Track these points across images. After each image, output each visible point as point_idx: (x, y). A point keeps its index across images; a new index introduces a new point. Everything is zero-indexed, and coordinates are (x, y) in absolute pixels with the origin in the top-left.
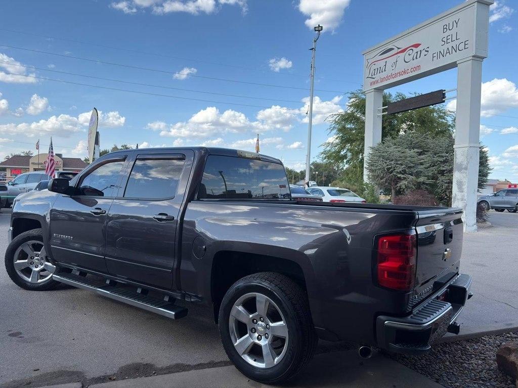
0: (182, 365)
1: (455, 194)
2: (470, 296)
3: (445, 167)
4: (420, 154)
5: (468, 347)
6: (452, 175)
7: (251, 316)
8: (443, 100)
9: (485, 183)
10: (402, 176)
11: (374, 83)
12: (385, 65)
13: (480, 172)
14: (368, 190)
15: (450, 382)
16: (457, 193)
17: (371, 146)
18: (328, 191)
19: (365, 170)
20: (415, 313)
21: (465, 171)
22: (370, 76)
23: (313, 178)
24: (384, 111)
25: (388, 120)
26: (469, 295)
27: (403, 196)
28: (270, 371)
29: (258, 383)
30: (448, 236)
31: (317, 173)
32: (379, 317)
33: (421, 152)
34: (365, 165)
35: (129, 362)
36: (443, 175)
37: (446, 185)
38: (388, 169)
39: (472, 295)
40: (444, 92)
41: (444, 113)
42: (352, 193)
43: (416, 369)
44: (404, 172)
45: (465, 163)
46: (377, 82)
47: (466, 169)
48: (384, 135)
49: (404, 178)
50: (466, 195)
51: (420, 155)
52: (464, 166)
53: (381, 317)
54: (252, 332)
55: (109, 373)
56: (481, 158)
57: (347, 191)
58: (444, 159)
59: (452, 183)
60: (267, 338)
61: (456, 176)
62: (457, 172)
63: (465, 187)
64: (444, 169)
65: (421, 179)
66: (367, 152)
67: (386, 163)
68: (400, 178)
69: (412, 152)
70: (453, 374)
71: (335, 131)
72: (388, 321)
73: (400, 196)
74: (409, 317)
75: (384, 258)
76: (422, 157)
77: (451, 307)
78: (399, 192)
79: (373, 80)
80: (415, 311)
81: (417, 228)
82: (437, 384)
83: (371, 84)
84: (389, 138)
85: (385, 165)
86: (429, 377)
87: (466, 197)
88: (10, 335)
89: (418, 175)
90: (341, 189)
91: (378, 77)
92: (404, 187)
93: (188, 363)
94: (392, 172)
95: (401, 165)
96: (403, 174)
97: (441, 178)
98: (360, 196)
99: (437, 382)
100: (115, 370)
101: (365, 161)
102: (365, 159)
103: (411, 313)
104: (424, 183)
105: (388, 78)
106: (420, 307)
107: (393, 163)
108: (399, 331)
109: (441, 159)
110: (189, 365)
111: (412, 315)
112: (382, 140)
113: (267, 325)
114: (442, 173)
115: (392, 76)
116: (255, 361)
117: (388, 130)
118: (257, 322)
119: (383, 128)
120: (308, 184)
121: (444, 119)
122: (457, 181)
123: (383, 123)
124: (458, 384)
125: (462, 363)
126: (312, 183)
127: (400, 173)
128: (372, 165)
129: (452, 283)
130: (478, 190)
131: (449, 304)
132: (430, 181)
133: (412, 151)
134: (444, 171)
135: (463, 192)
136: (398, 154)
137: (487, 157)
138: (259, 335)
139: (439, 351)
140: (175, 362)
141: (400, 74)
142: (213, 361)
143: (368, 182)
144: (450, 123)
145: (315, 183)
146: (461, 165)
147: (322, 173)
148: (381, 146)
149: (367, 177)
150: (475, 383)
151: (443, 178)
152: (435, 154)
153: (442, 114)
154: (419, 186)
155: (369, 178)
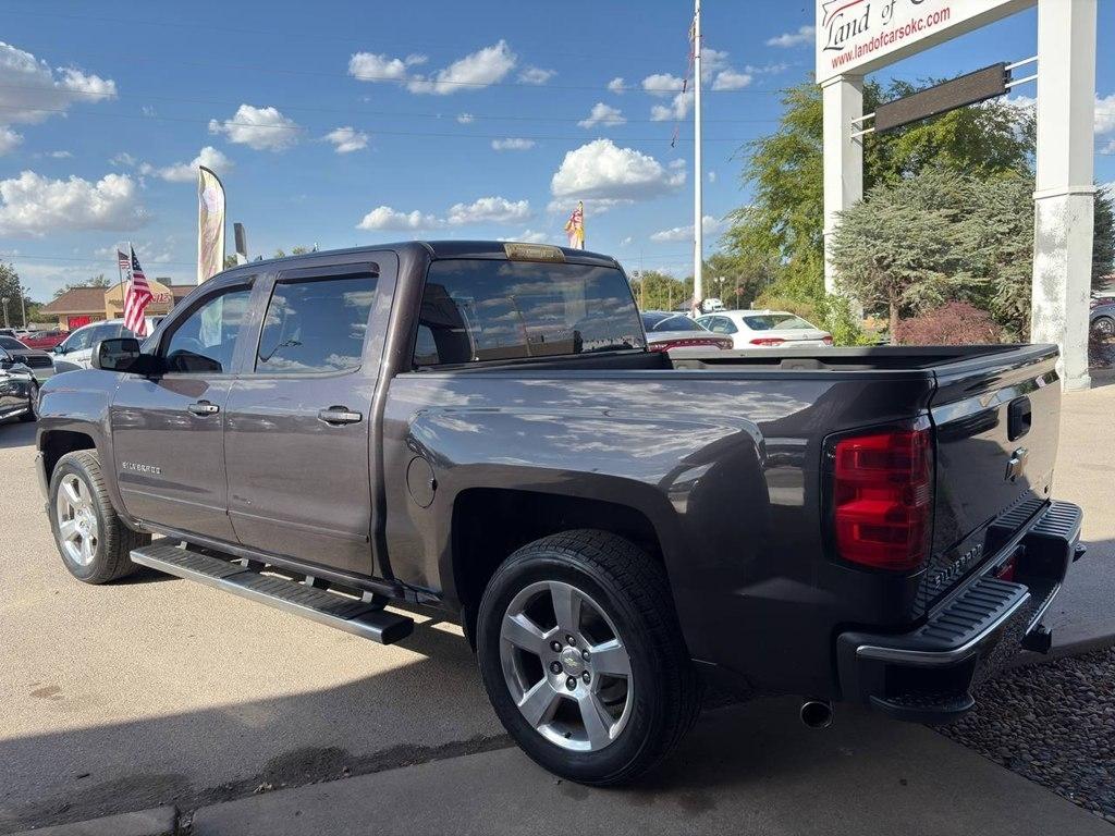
0: (411, 747)
1: (1039, 307)
2: (1078, 555)
3: (1012, 246)
4: (954, 219)
5: (1079, 674)
6: (1031, 264)
7: (546, 636)
8: (1007, 86)
9: (1106, 277)
10: (913, 274)
11: (841, 60)
12: (867, 15)
13: (1095, 251)
14: (836, 310)
15: (1038, 764)
16: (1044, 305)
17: (840, 209)
18: (745, 319)
19: (827, 265)
20: (934, 620)
21: (1061, 251)
22: (832, 44)
23: (714, 291)
24: (866, 125)
25: (878, 147)
26: (1076, 553)
27: (914, 319)
28: (602, 758)
29: (580, 787)
30: (1019, 420)
31: (722, 279)
32: (843, 635)
33: (956, 215)
34: (828, 255)
35: (291, 747)
36: (1008, 263)
37: (1017, 286)
38: (880, 260)
39: (1083, 552)
40: (1007, 68)
41: (1004, 115)
42: (799, 321)
43: (954, 734)
44: (917, 265)
45: (1060, 233)
46: (849, 57)
47: (1063, 245)
48: (868, 182)
49: (919, 279)
50: (1064, 305)
51: (953, 221)
52: (1057, 241)
53: (849, 636)
54: (552, 669)
55: (245, 774)
56: (1097, 218)
57: (788, 317)
58: (1012, 226)
59: (1030, 283)
60: (587, 682)
61: (1041, 263)
62: (1042, 254)
63: (1061, 290)
64: (1010, 250)
65: (959, 278)
66: (831, 223)
67: (874, 246)
68: (907, 279)
69: (934, 217)
70: (1046, 744)
71: (756, 181)
72: (862, 644)
73: (909, 320)
74: (918, 633)
75: (850, 492)
76: (959, 226)
77: (1028, 595)
78: (906, 312)
79: (840, 53)
80: (935, 615)
81: (933, 411)
82: (1006, 772)
83: (835, 64)
84: (879, 188)
85: (872, 251)
86: (988, 755)
87: (1064, 313)
88: (33, 694)
89: (950, 267)
90: (775, 313)
91: (850, 45)
92: (918, 300)
93: (423, 744)
94: (888, 266)
95: (911, 248)
96: (914, 269)
97: (1006, 271)
98: (817, 324)
99: (1007, 766)
100: (260, 766)
101: (826, 246)
102: (827, 240)
103: (924, 620)
104: (964, 287)
105: (874, 44)
106: (947, 603)
107: (889, 245)
108: (894, 670)
109: (1004, 228)
110: (425, 749)
111: (926, 627)
112: (864, 194)
113: (584, 651)
114: (1007, 259)
115: (881, 40)
116: (567, 736)
117: (877, 169)
118: (561, 646)
119: (866, 166)
120: (700, 306)
121: (1005, 129)
122: (1043, 277)
123: (864, 155)
124: (1057, 769)
125: (1065, 714)
126: (710, 304)
127: (909, 267)
128: (842, 254)
129: (1031, 527)
130: (1092, 293)
131: (1024, 588)
132: (977, 281)
133: (935, 214)
134: (1010, 254)
135: (1056, 300)
136: (903, 222)
137: (1111, 215)
138: (570, 677)
139: (1008, 687)
140: (395, 742)
141: (902, 32)
142: (480, 736)
143: (835, 293)
144: (1020, 139)
145: (720, 303)
146: (1052, 237)
147: (733, 278)
148: (862, 207)
149: (832, 281)
150: (1099, 765)
151: (1009, 271)
152: (989, 218)
153: (1000, 119)
154: (953, 294)
155: (838, 284)
